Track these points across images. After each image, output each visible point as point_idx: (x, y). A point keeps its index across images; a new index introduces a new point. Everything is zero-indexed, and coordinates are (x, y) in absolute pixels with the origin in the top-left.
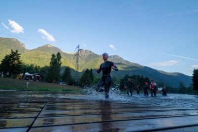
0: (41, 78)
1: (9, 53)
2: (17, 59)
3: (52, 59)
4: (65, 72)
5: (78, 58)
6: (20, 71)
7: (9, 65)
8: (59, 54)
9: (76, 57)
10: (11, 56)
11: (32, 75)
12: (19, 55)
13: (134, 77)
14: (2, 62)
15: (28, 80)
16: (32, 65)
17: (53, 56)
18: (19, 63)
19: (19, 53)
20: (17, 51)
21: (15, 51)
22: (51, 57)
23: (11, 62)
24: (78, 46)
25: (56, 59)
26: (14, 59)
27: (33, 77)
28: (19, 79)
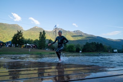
0: (36, 47)
1: (16, 33)
2: (21, 36)
3: (40, 35)
5: (56, 33)
6: (23, 43)
7: (17, 40)
8: (44, 31)
9: (54, 33)
10: (18, 34)
11: (31, 45)
12: (22, 33)
13: (92, 43)
14: (13, 38)
15: (28, 48)
16: (29, 39)
17: (41, 33)
18: (22, 38)
19: (21, 32)
20: (21, 31)
21: (19, 31)
22: (39, 34)
23: (18, 38)
25: (43, 35)
26: (20, 36)
27: (31, 46)
28: (23, 47)
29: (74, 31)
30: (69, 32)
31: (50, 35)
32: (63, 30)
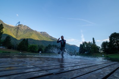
4: (6, 39)
8: (2, 25)
24: (19, 22)
29: (41, 32)
30: (36, 32)
31: (11, 30)
32: (30, 29)
